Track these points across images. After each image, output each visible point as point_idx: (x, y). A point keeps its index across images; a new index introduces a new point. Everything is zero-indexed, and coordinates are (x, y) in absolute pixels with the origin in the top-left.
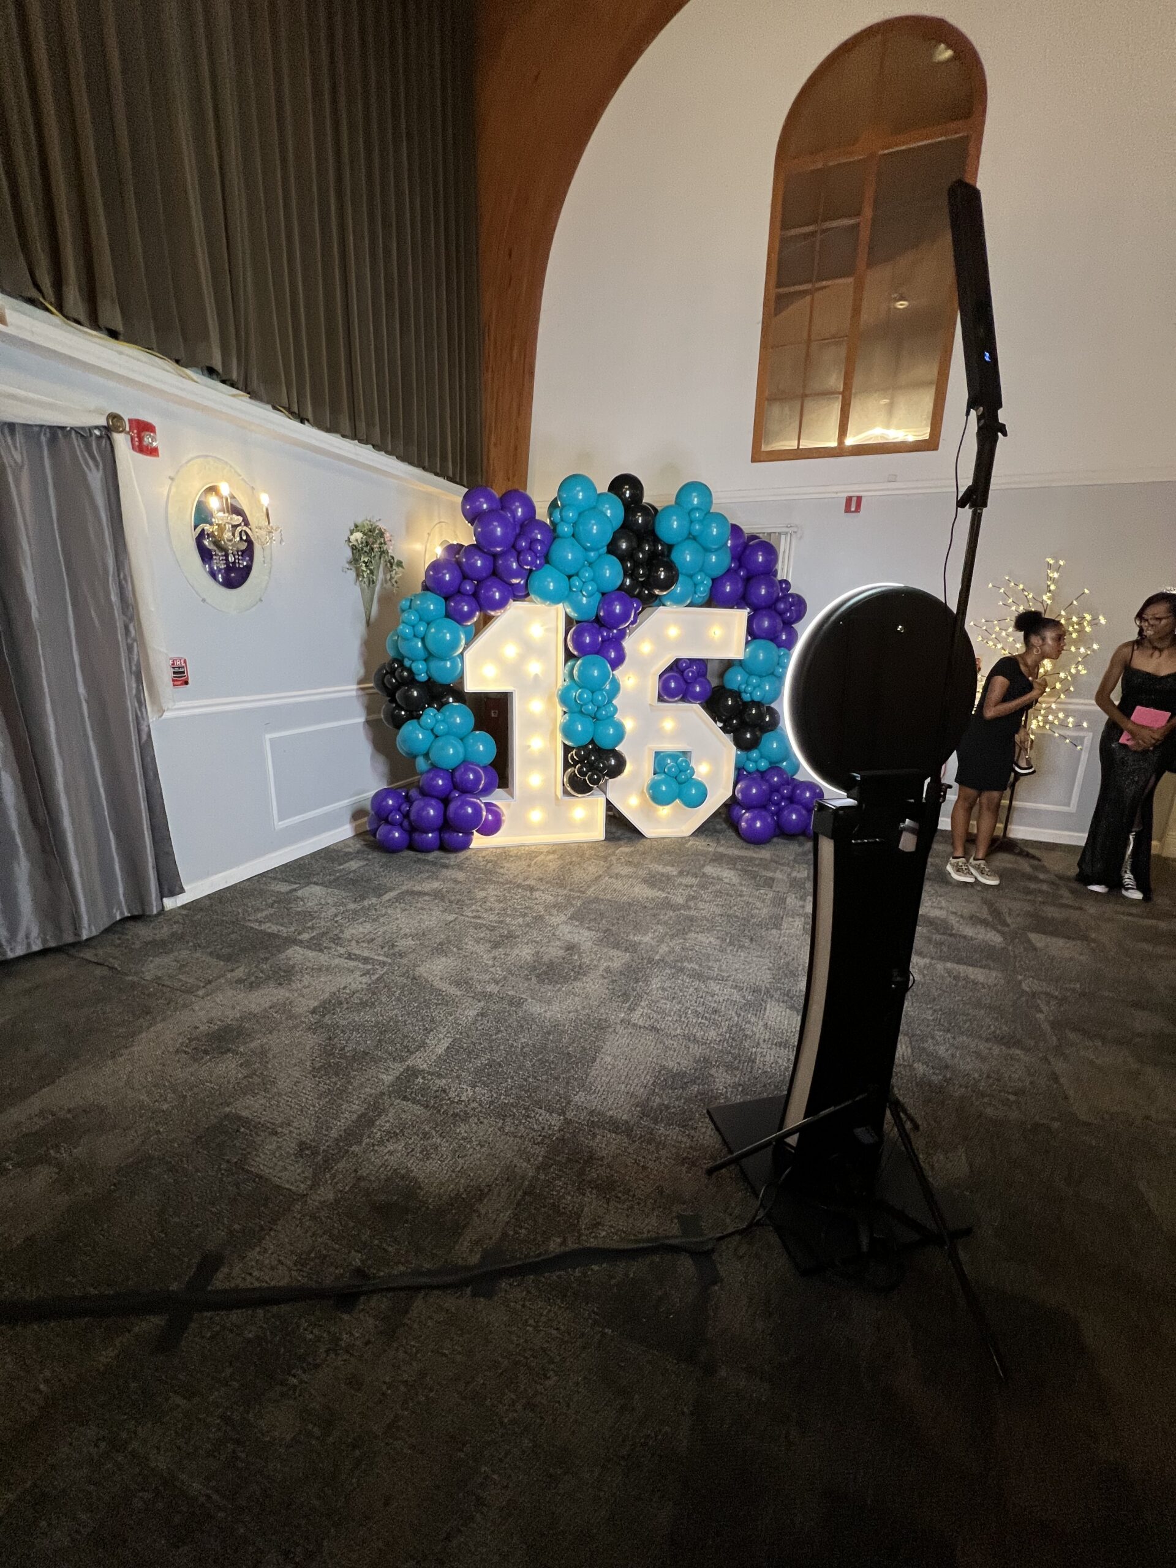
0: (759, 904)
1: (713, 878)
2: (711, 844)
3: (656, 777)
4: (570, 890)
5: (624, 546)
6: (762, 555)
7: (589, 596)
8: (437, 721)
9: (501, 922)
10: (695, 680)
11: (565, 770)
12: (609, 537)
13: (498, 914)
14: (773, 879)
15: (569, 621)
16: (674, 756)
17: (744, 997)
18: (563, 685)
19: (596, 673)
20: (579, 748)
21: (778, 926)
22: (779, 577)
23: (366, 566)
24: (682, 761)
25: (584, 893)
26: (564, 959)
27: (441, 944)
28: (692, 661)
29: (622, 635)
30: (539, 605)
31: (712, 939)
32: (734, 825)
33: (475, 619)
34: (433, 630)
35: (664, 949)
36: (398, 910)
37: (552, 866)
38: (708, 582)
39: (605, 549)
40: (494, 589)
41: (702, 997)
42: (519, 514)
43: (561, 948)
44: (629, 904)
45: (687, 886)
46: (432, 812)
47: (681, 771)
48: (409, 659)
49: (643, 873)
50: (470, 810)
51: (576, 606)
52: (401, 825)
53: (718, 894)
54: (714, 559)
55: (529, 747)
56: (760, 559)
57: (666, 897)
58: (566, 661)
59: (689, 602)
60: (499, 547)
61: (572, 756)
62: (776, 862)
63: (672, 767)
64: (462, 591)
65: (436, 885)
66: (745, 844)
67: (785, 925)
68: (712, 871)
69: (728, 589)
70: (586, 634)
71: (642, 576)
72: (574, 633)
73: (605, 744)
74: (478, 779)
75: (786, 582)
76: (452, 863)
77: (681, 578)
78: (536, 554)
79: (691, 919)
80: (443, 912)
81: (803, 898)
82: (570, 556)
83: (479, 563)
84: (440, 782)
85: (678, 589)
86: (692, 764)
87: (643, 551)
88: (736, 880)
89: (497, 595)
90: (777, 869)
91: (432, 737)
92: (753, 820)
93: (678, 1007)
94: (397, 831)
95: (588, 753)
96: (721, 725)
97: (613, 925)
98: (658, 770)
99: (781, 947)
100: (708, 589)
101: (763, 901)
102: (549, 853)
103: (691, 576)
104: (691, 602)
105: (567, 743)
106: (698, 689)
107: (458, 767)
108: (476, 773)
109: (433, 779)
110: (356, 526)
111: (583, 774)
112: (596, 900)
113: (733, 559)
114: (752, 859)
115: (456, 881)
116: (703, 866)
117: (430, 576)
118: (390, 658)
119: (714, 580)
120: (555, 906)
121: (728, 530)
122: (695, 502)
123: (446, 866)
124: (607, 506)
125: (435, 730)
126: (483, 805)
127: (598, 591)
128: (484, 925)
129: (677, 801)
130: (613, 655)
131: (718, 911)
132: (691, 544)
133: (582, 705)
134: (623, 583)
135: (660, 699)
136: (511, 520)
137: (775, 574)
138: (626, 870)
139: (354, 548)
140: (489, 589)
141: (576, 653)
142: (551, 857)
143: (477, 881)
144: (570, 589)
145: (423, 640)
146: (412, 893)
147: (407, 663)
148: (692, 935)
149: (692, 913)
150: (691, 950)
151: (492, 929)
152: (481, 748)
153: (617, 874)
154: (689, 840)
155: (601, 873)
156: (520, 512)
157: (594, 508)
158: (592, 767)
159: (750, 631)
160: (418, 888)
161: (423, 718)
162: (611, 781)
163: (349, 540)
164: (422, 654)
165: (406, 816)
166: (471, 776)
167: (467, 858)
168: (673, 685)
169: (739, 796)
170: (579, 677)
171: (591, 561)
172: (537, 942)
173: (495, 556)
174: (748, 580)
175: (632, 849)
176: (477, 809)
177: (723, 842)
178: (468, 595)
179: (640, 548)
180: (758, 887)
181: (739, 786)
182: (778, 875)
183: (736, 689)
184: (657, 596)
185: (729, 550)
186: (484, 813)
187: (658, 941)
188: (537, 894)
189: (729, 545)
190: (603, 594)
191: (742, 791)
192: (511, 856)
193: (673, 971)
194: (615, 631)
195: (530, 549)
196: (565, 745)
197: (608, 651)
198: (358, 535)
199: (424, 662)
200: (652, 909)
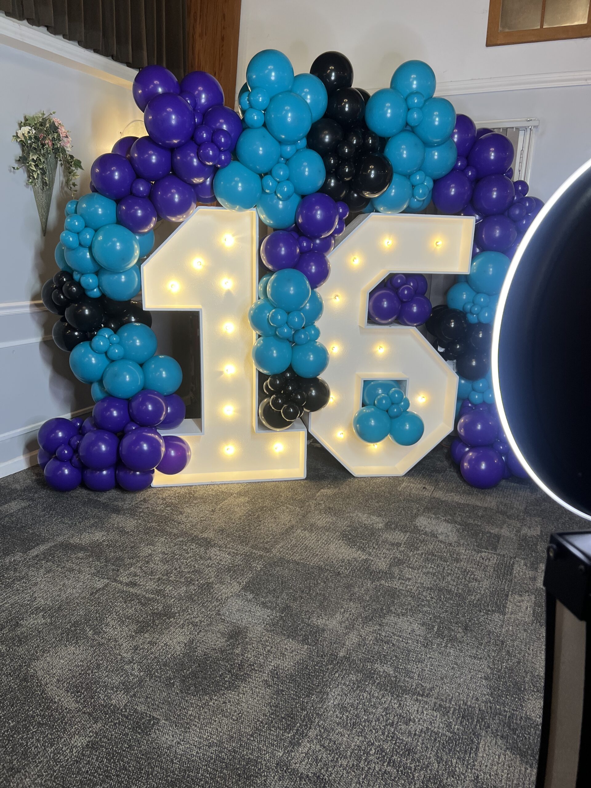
0: (479, 574)
1: (426, 534)
2: (427, 487)
3: (365, 410)
4: (253, 547)
5: (327, 139)
6: (495, 152)
7: (286, 198)
8: (112, 344)
9: (158, 592)
10: (411, 299)
11: (260, 401)
12: (306, 127)
13: (159, 579)
14: (498, 537)
15: (263, 228)
16: (387, 385)
17: (449, 725)
18: (256, 304)
19: (292, 290)
20: (275, 377)
21: (501, 609)
22: (516, 178)
23: (36, 166)
24: (396, 392)
25: (268, 550)
26: (222, 652)
27: (76, 624)
28: (409, 277)
29: (326, 246)
30: (228, 210)
31: (415, 626)
32: (456, 464)
33: (152, 225)
34: (100, 238)
35: (352, 639)
36: (42, 571)
37: (240, 512)
38: (429, 184)
39: (303, 143)
40: (173, 191)
41: (392, 725)
42: (203, 101)
43: (223, 634)
44: (320, 568)
45: (393, 544)
46: (103, 448)
47: (393, 404)
48: (79, 272)
49: (343, 524)
50: (145, 447)
51: (271, 211)
52: (70, 460)
53: (430, 557)
54: (436, 155)
55: (221, 373)
56: (492, 156)
57: (366, 560)
58: (260, 278)
59: (405, 206)
60: (176, 139)
61: (267, 386)
62: (503, 513)
63: (383, 398)
64: (134, 191)
65: (98, 536)
66: (468, 488)
67: (510, 607)
68: (425, 523)
69: (453, 192)
70: (281, 245)
71: (348, 175)
72: (268, 243)
73: (304, 371)
74: (158, 410)
75: (523, 184)
76: (126, 506)
77: (396, 178)
78: (219, 148)
79: (393, 594)
80: (93, 575)
81: (534, 567)
82: (261, 151)
83: (154, 159)
84: (115, 413)
85: (392, 191)
86: (408, 396)
87: (350, 145)
88: (453, 537)
89: (177, 198)
90: (504, 522)
91: (107, 362)
92: (477, 461)
93: (358, 740)
94: (67, 468)
95: (286, 382)
96: (441, 350)
97: (295, 600)
98: (367, 401)
99: (503, 642)
100: (427, 191)
101: (485, 570)
102: (240, 494)
103: (408, 176)
104: (408, 207)
105: (261, 370)
106: (415, 309)
107: (135, 397)
108: (156, 404)
109: (108, 409)
110: (26, 120)
111: (279, 406)
112: (281, 562)
113: (460, 156)
114: (475, 508)
115: (122, 532)
116: (416, 516)
117: (96, 173)
118: (59, 271)
119: (436, 182)
120: (229, 570)
121: (453, 121)
122: (414, 86)
123: (117, 511)
124: (306, 90)
125: (109, 354)
126: (161, 441)
127: (296, 192)
128: (137, 596)
129: (389, 437)
130: (313, 269)
131: (428, 582)
132: (407, 137)
133: (276, 328)
134: (326, 184)
135: (371, 320)
136: (191, 108)
137: (511, 173)
138: (322, 520)
139: (23, 144)
140: (167, 190)
141: (270, 267)
142: (242, 499)
143: (147, 531)
144: (263, 191)
145: (90, 249)
146: (67, 547)
147: (76, 277)
148: (391, 619)
149: (396, 584)
150: (387, 643)
151: (145, 602)
152: (164, 374)
153: (312, 525)
154: (403, 481)
155: (294, 522)
156: (203, 98)
157: (290, 91)
158: (289, 399)
159: (478, 241)
160: (76, 540)
161: (95, 340)
162: (313, 415)
163: (17, 137)
164: (90, 266)
165: (75, 450)
166: (150, 407)
167: (145, 500)
168: (385, 304)
169: (462, 432)
170: (272, 295)
171: (288, 156)
172: (195, 625)
173: (172, 150)
174: (477, 181)
175: (336, 490)
176: (154, 445)
177: (441, 484)
178: (143, 197)
179: (346, 140)
180: (479, 548)
181: (462, 420)
182: (505, 531)
183: (461, 310)
184: (369, 200)
185: (455, 146)
186: (163, 449)
187: (346, 628)
188: (213, 552)
189: (455, 140)
190: (303, 197)
191: (466, 426)
192: (196, 498)
193: (360, 676)
194: (318, 241)
195: (213, 141)
196: (260, 373)
197: (308, 265)
198: (26, 129)
199: (95, 276)
200: (347, 576)
